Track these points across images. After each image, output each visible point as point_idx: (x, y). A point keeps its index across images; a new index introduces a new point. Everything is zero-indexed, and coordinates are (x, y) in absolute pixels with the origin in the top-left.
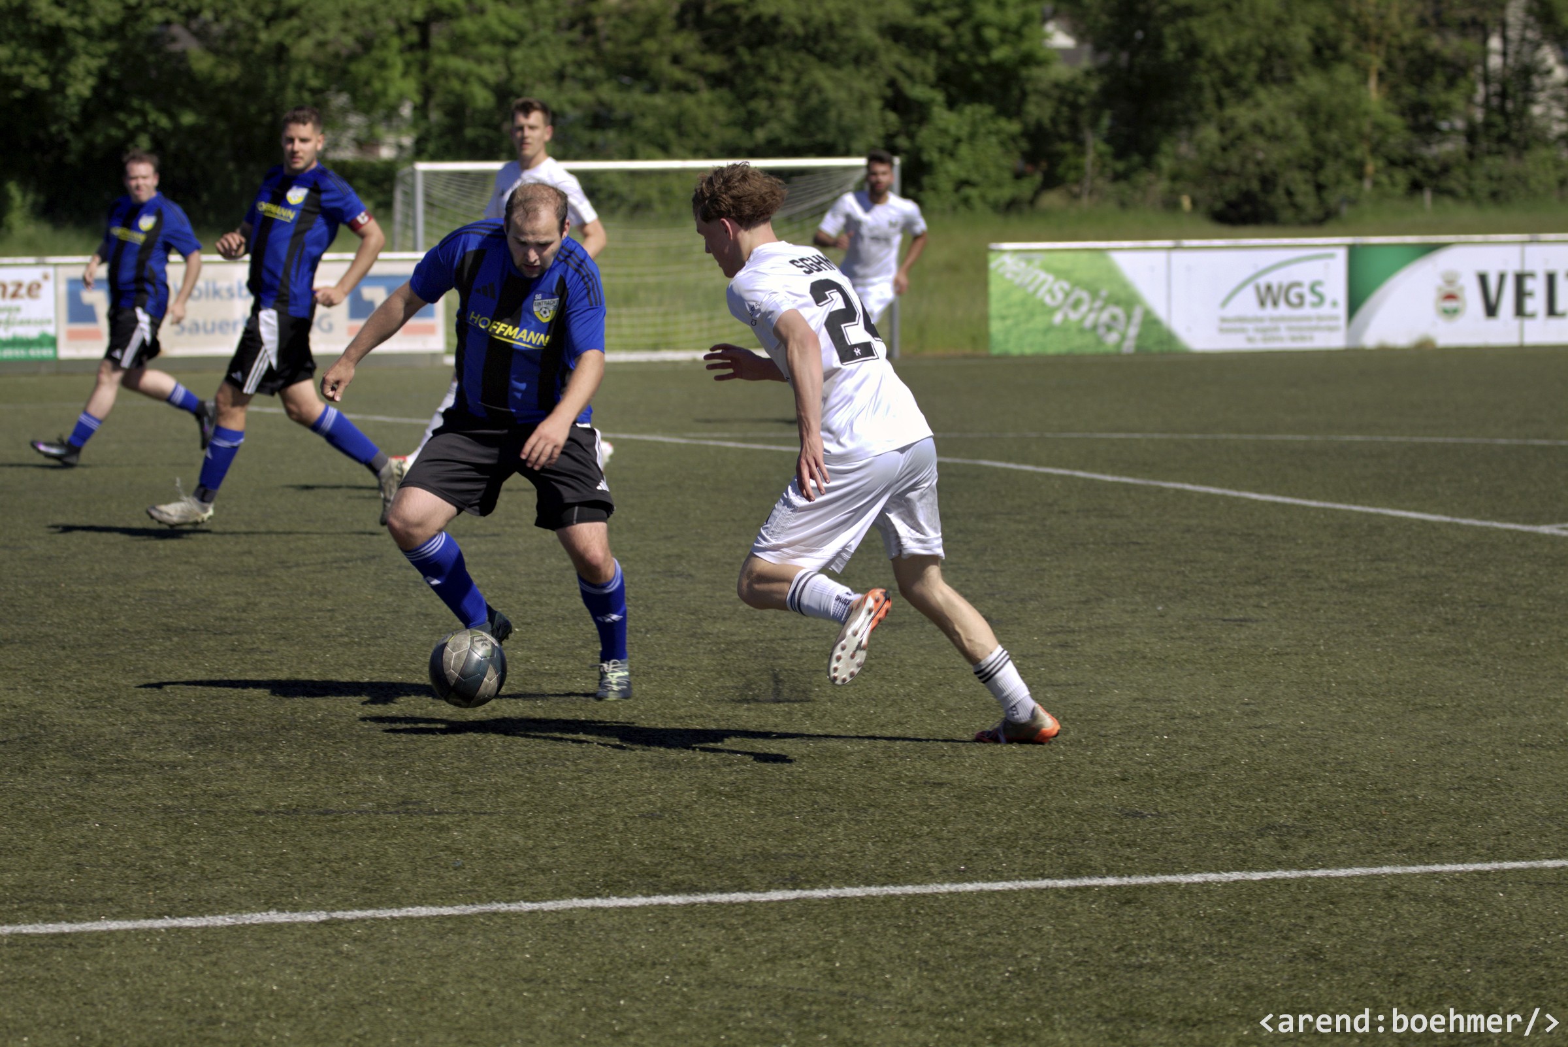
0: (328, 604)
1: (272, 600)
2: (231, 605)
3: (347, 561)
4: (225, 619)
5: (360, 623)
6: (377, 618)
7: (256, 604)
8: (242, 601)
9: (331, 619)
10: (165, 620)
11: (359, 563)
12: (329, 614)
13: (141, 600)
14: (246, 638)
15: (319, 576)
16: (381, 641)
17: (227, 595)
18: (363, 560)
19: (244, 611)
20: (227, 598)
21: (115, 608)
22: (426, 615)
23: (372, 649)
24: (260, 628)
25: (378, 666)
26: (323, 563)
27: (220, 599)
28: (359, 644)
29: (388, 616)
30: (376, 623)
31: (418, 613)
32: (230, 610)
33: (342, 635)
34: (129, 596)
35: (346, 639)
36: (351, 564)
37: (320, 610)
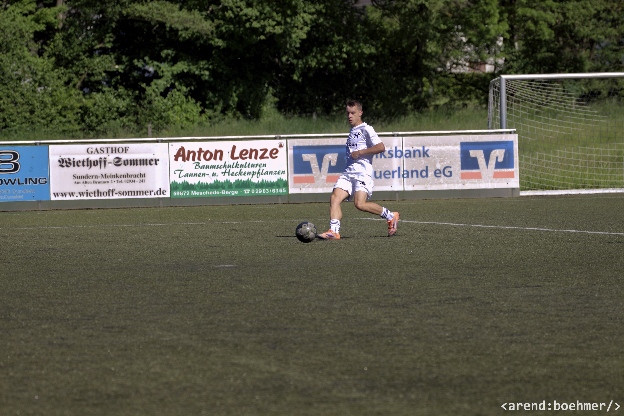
0: (442, 322)
1: (410, 320)
2: (387, 322)
3: (453, 300)
4: (385, 329)
5: (459, 331)
6: (468, 329)
7: (401, 322)
8: (393, 320)
9: (443, 329)
10: (350, 330)
11: (460, 300)
12: (441, 327)
13: (337, 320)
14: (396, 339)
15: (437, 308)
16: (470, 340)
17: (385, 317)
18: (462, 299)
19: (395, 325)
20: (386, 319)
21: (324, 324)
22: (496, 327)
23: (465, 344)
24: (403, 333)
25: (467, 352)
26: (440, 301)
27: (381, 320)
28: (458, 342)
29: (475, 328)
30: (468, 331)
31: (491, 326)
32: (387, 325)
33: (448, 337)
34: (331, 319)
35: (451, 339)
36: (455, 302)
37: (436, 325)
